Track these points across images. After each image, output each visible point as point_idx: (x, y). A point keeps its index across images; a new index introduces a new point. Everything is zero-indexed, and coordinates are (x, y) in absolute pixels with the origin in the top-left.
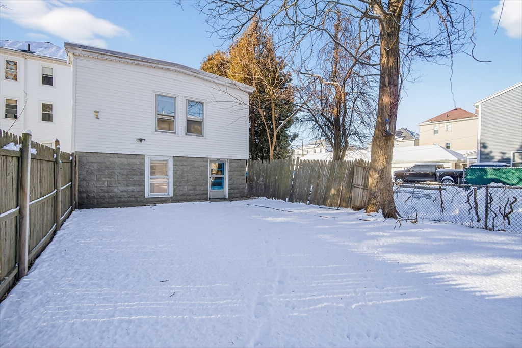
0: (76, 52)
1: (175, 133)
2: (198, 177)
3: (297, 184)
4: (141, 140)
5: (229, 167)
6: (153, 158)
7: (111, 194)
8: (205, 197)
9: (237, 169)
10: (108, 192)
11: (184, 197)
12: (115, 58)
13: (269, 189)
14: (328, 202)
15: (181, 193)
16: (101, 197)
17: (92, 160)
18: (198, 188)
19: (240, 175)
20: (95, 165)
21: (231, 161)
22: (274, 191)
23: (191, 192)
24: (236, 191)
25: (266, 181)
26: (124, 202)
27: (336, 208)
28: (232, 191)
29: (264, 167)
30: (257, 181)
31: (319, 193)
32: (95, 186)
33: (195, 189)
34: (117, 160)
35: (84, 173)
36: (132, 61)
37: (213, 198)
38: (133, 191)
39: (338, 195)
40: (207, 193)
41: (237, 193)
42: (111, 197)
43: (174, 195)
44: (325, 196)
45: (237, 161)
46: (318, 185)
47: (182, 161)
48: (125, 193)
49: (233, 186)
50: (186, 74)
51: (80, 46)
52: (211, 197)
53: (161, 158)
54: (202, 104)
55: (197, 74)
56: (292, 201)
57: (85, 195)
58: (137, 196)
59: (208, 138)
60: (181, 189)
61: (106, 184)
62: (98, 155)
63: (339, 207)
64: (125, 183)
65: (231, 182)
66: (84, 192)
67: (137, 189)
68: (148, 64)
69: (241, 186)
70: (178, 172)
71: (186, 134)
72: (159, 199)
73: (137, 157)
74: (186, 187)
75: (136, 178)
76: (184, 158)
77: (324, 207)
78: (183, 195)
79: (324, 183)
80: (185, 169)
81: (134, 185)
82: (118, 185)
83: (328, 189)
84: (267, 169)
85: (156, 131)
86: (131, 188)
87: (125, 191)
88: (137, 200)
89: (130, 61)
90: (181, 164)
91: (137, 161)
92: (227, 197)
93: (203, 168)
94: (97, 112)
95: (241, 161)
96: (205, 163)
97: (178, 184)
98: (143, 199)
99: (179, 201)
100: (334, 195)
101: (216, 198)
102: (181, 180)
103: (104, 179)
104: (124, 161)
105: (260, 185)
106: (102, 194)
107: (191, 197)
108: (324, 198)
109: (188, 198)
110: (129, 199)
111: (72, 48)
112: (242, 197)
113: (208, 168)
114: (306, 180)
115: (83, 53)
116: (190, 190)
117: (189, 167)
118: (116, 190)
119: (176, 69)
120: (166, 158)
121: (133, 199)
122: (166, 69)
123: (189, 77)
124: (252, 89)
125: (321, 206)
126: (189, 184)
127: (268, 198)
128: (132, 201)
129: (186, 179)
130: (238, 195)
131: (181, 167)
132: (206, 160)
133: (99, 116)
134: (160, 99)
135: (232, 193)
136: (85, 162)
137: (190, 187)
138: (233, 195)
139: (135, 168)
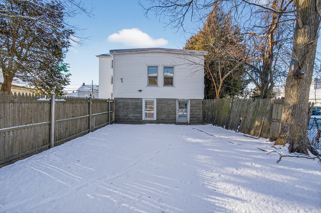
0: (114, 53)
1: (157, 86)
2: (170, 110)
3: (232, 117)
4: (140, 91)
5: (190, 104)
6: (146, 99)
7: (128, 117)
8: (174, 121)
9: (195, 105)
10: (126, 116)
11: (163, 121)
12: (129, 52)
13: (214, 118)
14: (252, 132)
15: (161, 118)
16: (124, 119)
17: (120, 101)
18: (170, 116)
19: (198, 109)
20: (121, 104)
21: (191, 100)
22: (217, 121)
23: (166, 118)
24: (195, 119)
25: (212, 114)
26: (133, 121)
27: (257, 138)
28: (192, 119)
29: (212, 104)
30: (208, 113)
31: (246, 124)
32: (121, 114)
33: (168, 117)
34: (130, 101)
35: (117, 107)
36: (136, 52)
37: (180, 123)
38: (137, 116)
39: (260, 126)
40: (176, 119)
41: (195, 120)
42: (128, 119)
43: (157, 119)
44: (250, 127)
45: (195, 100)
46: (245, 118)
47: (161, 101)
48: (133, 117)
49: (192, 116)
50: (163, 52)
51: (115, 50)
52: (179, 122)
53: (150, 100)
54: (172, 67)
55: (169, 51)
56: (227, 129)
57: (117, 117)
58: (139, 119)
59: (176, 87)
60: (161, 116)
61: (126, 112)
62: (123, 99)
63: (260, 137)
64: (134, 112)
65: (191, 113)
66: (117, 116)
67: (139, 115)
68: (144, 51)
69: (199, 116)
70: (159, 107)
71: (164, 86)
72: (149, 121)
73: (139, 99)
74: (163, 115)
75: (139, 110)
76: (162, 100)
77: (248, 135)
78: (162, 120)
79: (250, 116)
80: (163, 106)
81: (137, 113)
82: (131, 113)
83: (253, 121)
84: (213, 105)
85: (148, 86)
86: (136, 115)
87: (134, 116)
88: (138, 121)
89: (135, 52)
90: (161, 102)
91: (139, 101)
92: (189, 122)
93: (173, 105)
94: (122, 79)
95: (198, 100)
96: (174, 102)
97: (159, 113)
98: (141, 120)
99: (159, 123)
100: (257, 126)
101: (181, 123)
102: (161, 111)
103: (125, 110)
104: (133, 101)
105: (209, 116)
106: (124, 117)
107: (166, 121)
108: (249, 128)
109: (165, 121)
110: (135, 120)
111: (112, 52)
112: (199, 123)
113: (176, 105)
114: (238, 114)
115: (116, 53)
116: (166, 117)
117: (165, 104)
118: (129, 115)
119: (158, 51)
120: (153, 100)
121: (137, 120)
122: (152, 52)
123: (165, 54)
124: (206, 53)
125: (246, 135)
126: (165, 114)
127: (213, 125)
128: (136, 122)
129: (163, 111)
130: (196, 121)
131: (161, 104)
132: (175, 100)
133: (123, 81)
134: (150, 68)
135: (192, 120)
136: (118, 102)
137: (165, 116)
138: (193, 121)
139: (138, 105)
